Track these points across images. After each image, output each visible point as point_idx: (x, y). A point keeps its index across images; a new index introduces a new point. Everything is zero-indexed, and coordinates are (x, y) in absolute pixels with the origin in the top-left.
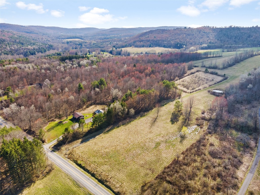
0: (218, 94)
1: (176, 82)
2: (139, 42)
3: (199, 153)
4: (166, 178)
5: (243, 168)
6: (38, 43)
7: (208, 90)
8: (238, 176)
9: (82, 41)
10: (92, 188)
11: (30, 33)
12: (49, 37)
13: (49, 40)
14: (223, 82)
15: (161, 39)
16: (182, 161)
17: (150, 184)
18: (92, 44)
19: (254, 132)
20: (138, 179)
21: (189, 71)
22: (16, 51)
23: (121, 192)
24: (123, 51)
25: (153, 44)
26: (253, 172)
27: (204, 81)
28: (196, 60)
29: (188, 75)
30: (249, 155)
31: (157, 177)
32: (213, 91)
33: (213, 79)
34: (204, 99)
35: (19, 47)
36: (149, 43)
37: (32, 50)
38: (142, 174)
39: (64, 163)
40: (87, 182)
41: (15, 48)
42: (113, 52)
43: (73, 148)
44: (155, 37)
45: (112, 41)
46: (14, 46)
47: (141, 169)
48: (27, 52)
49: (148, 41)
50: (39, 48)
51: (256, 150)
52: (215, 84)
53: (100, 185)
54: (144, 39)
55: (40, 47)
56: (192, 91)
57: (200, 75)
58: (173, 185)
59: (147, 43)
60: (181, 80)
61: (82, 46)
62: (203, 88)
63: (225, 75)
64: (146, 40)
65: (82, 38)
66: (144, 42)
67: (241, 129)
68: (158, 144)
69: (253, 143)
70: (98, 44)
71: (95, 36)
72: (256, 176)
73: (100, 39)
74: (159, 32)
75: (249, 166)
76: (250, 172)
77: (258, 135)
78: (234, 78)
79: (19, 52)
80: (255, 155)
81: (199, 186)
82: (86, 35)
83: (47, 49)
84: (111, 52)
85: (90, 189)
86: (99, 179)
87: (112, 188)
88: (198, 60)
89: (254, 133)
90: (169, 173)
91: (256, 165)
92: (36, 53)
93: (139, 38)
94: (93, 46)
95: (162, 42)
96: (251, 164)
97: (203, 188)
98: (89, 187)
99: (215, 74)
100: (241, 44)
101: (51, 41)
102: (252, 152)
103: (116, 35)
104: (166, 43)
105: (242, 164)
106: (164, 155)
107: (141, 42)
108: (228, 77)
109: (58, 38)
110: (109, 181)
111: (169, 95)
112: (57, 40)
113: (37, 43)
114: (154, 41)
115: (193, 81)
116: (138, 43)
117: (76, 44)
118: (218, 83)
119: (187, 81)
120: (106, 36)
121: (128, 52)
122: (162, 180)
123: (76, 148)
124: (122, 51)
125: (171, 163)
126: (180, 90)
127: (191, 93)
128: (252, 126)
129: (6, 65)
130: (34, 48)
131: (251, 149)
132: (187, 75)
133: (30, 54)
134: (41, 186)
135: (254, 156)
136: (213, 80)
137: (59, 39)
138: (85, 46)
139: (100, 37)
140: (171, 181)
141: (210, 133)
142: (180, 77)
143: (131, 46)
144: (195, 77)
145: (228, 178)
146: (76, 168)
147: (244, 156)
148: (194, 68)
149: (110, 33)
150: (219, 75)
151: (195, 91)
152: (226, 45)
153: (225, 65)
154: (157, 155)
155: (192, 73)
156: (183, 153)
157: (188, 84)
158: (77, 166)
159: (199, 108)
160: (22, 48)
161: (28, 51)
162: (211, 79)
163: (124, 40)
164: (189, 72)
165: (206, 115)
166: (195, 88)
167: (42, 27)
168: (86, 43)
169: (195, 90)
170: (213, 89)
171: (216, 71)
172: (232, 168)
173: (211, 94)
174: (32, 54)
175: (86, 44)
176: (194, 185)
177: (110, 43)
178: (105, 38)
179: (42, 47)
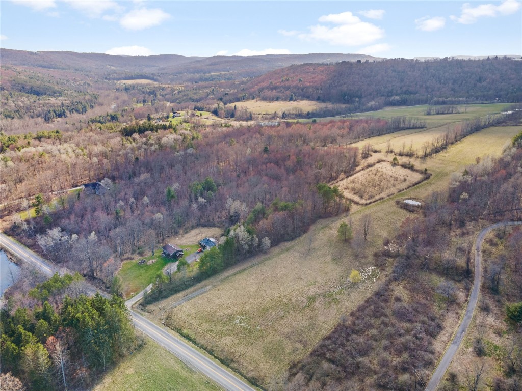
0: (412, 208)
1: (341, 183)
2: (269, 91)
3: (377, 314)
4: (325, 354)
5: (443, 336)
6: (68, 91)
7: (396, 200)
8: (434, 349)
9: (156, 84)
10: (211, 373)
11: (49, 68)
12: (88, 76)
13: (89, 83)
14: (422, 183)
15: (312, 84)
16: (350, 327)
17: (301, 364)
18: (176, 92)
19: (465, 277)
20: (281, 357)
21: (364, 160)
22: (28, 109)
23: (257, 378)
24: (240, 109)
25: (297, 95)
26: (458, 343)
27: (390, 181)
28: (378, 136)
29: (363, 169)
30: (454, 315)
31: (311, 354)
32: (405, 201)
33: (406, 177)
34: (388, 217)
35: (32, 100)
36: (288, 93)
37: (59, 108)
38: (288, 350)
39: (161, 333)
40: (203, 363)
41: (24, 104)
42: (220, 112)
43: (172, 308)
44: (300, 81)
45: (215, 87)
46: (22, 100)
47: (286, 341)
48: (49, 112)
49: (288, 88)
50: (72, 103)
51: (465, 308)
52: (409, 187)
53: (223, 368)
54: (278, 84)
55: (75, 101)
56: (368, 201)
57: (384, 170)
58: (337, 365)
59: (285, 92)
60: (351, 178)
61: (156, 95)
62: (388, 196)
63: (426, 170)
64: (282, 86)
65: (155, 78)
66: (278, 90)
67: (445, 272)
68: (312, 299)
69: (461, 296)
70: (188, 92)
71: (181, 73)
72: (463, 349)
73: (191, 80)
74: (308, 71)
75: (453, 332)
76: (453, 343)
77: (471, 282)
78: (442, 175)
79: (33, 112)
80: (463, 315)
81: (376, 366)
82: (163, 71)
83: (87, 104)
84: (215, 112)
85: (209, 374)
86: (221, 359)
87: (243, 371)
88: (381, 135)
89: (466, 279)
90: (330, 347)
91: (463, 331)
92: (68, 113)
93: (270, 81)
94: (179, 96)
95: (314, 91)
96: (455, 330)
97: (381, 368)
98: (206, 372)
99: (409, 168)
100: (463, 97)
101: (93, 85)
102: (459, 311)
103: (223, 73)
104: (321, 92)
105: (442, 330)
106: (321, 319)
107: (274, 91)
108: (431, 175)
109: (106, 79)
110: (238, 362)
111: (329, 208)
112: (105, 82)
113: (66, 92)
114: (298, 89)
115: (370, 183)
116: (268, 93)
117: (144, 92)
118: (414, 185)
119: (360, 181)
120: (202, 74)
121: (249, 111)
122: (319, 358)
123: (177, 307)
124: (237, 110)
125: (332, 330)
126: (347, 199)
127: (366, 204)
128: (462, 267)
129: (23, 147)
130: (62, 104)
131: (459, 305)
132: (361, 168)
133: (55, 115)
134: (130, 371)
135: (461, 318)
136: (405, 180)
137: (109, 80)
138: (162, 96)
139: (190, 76)
140: (333, 359)
141: (396, 279)
142: (348, 174)
143: (253, 98)
144: (374, 172)
145: (419, 352)
146: (181, 342)
147: (446, 318)
148: (373, 154)
149: (210, 67)
150: (417, 171)
151: (374, 202)
152: (435, 99)
153: (429, 150)
154: (311, 317)
155: (370, 166)
156: (352, 314)
157: (362, 187)
158: (182, 338)
159: (379, 234)
160: (39, 104)
161: (51, 109)
162: (402, 178)
163: (239, 85)
164: (364, 163)
165: (392, 248)
166: (374, 196)
167: (72, 55)
168: (163, 89)
169: (373, 200)
170: (405, 197)
171: (412, 161)
172: (425, 336)
173: (401, 207)
174: (60, 116)
175: (165, 92)
176: (369, 365)
177: (211, 90)
178: (201, 80)
179: (78, 101)
